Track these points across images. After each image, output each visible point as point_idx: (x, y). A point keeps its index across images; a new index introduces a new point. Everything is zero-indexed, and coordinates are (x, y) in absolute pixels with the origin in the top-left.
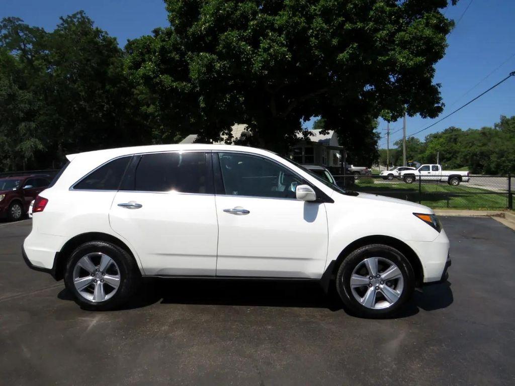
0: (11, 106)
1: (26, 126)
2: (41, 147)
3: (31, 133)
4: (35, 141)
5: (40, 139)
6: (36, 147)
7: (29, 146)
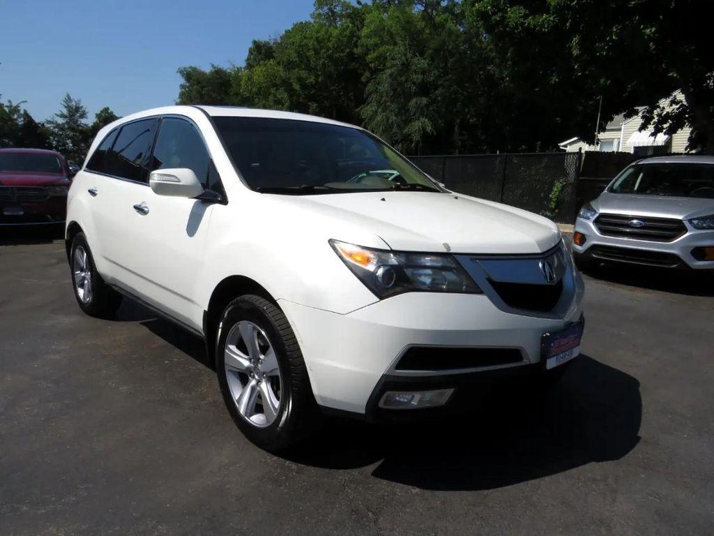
0: (403, 79)
1: (416, 103)
2: (429, 129)
3: (422, 111)
4: (425, 122)
5: (430, 120)
6: (424, 129)
7: (417, 128)
